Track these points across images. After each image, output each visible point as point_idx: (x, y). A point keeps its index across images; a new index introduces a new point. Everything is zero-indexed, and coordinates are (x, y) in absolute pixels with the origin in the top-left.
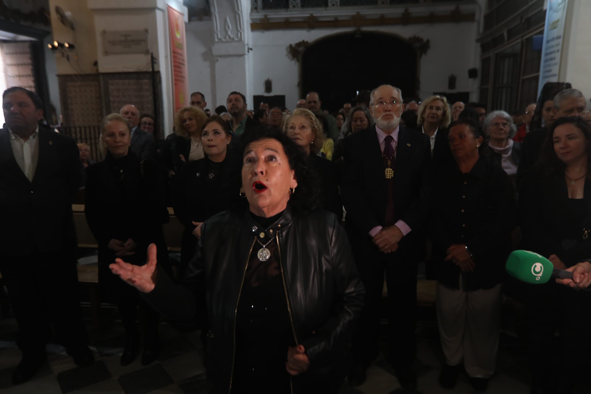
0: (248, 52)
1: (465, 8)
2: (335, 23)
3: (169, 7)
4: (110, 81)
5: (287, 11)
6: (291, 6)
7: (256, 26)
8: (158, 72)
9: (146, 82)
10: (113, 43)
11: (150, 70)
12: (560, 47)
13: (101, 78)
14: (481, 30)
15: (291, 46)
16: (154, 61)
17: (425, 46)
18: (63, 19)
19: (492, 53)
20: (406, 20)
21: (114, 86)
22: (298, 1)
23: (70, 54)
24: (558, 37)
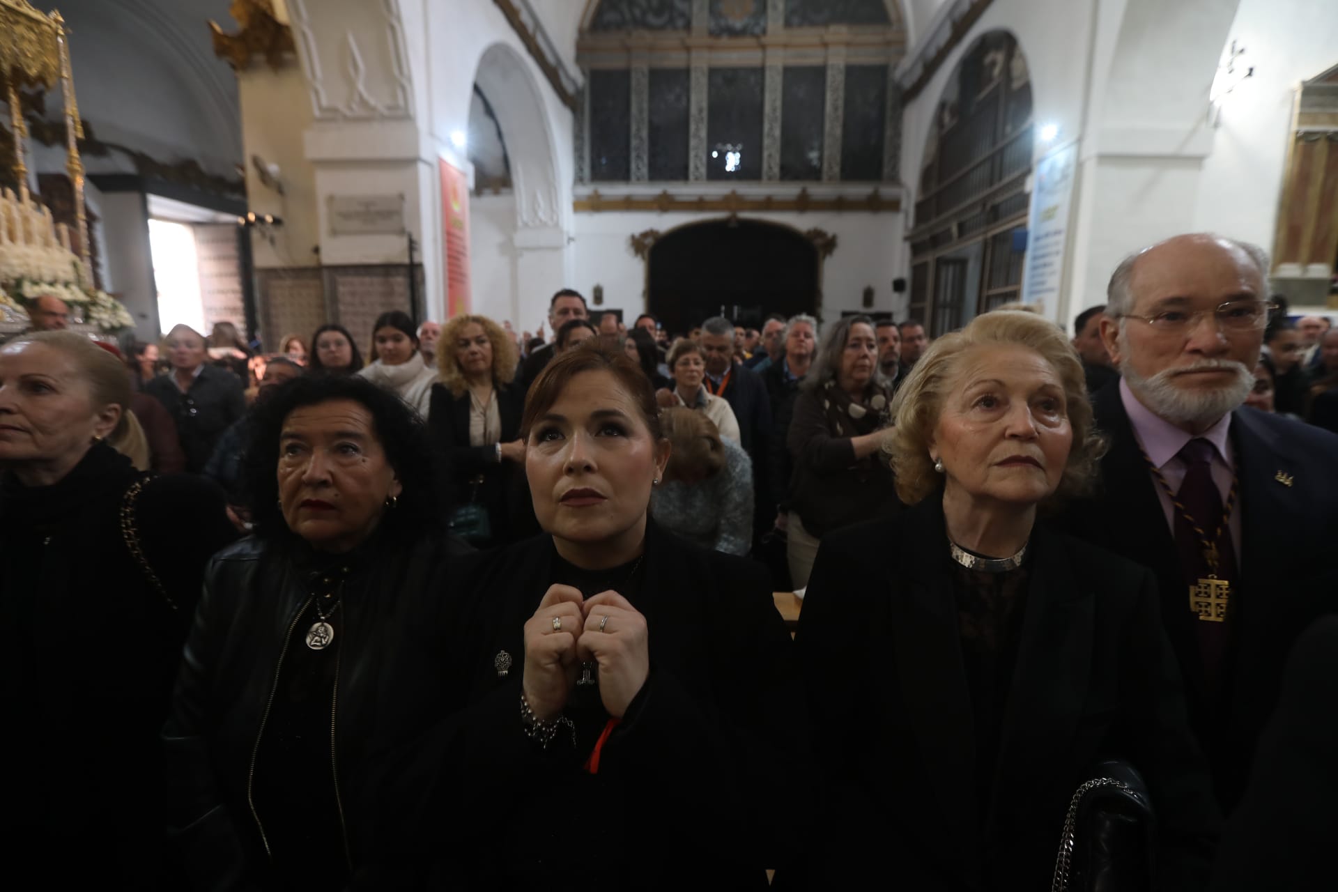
0: (568, 242)
1: (887, 191)
2: (699, 204)
3: (441, 161)
4: (339, 280)
5: (627, 185)
6: (633, 177)
8: (421, 265)
9: (400, 282)
10: (346, 216)
11: (407, 261)
13: (325, 274)
14: (911, 223)
15: (633, 237)
16: (413, 246)
17: (830, 244)
18: (264, 176)
19: (930, 258)
20: (803, 204)
21: (346, 286)
22: (645, 170)
23: (277, 233)
24: (1057, 232)
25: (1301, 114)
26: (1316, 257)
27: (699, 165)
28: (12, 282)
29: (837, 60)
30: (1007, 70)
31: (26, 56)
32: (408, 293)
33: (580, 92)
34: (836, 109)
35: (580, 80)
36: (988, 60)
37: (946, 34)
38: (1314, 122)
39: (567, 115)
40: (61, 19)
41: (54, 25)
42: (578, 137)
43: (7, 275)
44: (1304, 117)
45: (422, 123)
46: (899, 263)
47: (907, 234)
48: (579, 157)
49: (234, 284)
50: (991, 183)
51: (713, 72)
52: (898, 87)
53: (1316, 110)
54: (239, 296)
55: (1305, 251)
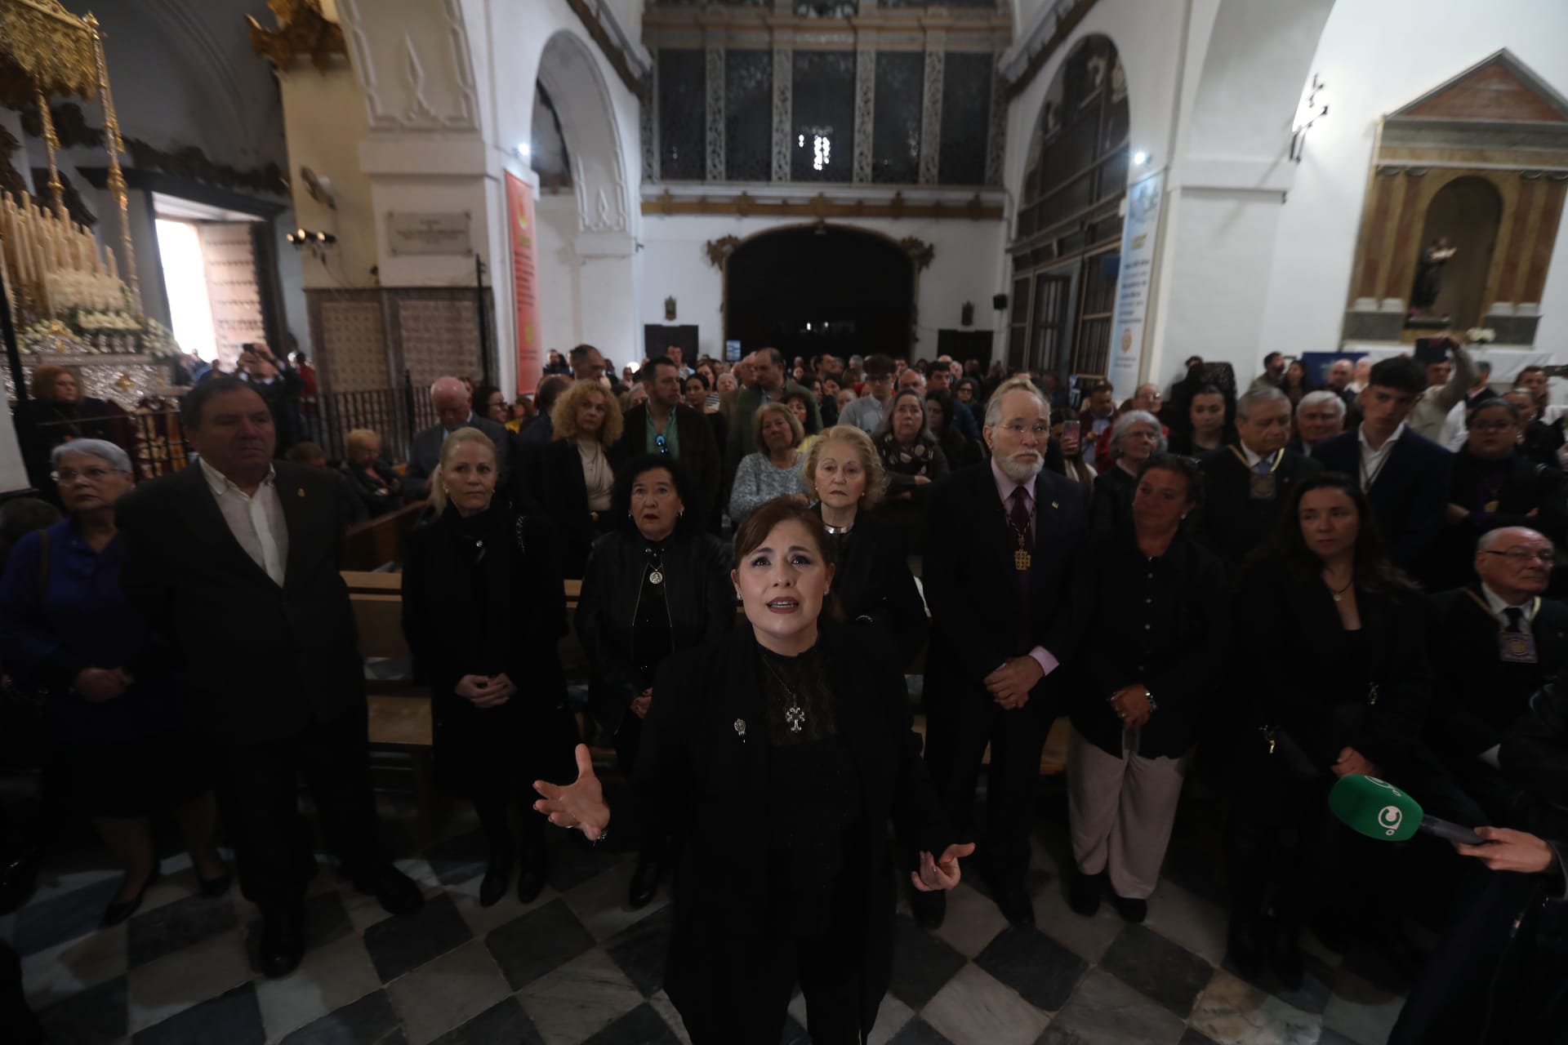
0: (637, 250)
1: (989, 197)
2: (783, 208)
3: (507, 174)
4: (401, 303)
5: (702, 184)
6: (709, 176)
7: (648, 208)
8: (489, 289)
9: (468, 306)
10: (408, 235)
11: (475, 284)
12: (1147, 278)
13: (385, 296)
14: (1013, 235)
15: (709, 243)
16: (481, 268)
17: (927, 255)
18: (315, 189)
19: (1031, 274)
20: (897, 210)
21: (408, 311)
22: (722, 168)
23: (328, 252)
24: (1144, 262)
25: (1382, 148)
26: (1391, 292)
27: (783, 162)
28: (66, 311)
29: (937, 46)
30: (1108, 80)
31: (66, 66)
32: (477, 319)
33: (647, 76)
34: (934, 103)
35: (647, 61)
36: (1091, 65)
37: (1050, 30)
38: (1394, 156)
39: (633, 102)
40: (95, 22)
41: (89, 29)
42: (645, 128)
43: (61, 304)
44: (1384, 150)
45: (487, 135)
46: (1001, 280)
47: (1010, 246)
48: (646, 152)
49: (251, 293)
50: (1091, 203)
51: (798, 55)
52: (1003, 80)
53: (1396, 144)
54: (258, 307)
55: (1381, 286)
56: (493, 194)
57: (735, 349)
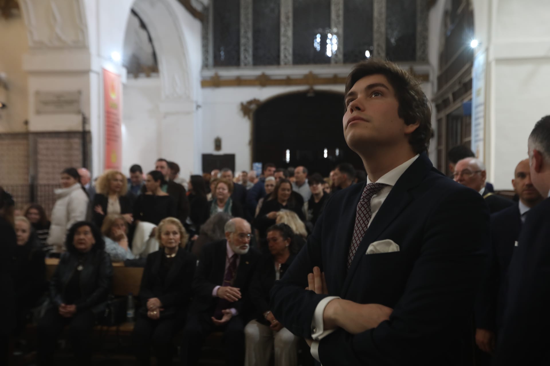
0: (197, 109)
1: (421, 68)
2: (288, 81)
3: (104, 71)
4: (39, 140)
5: (238, 69)
6: (242, 64)
7: (206, 83)
8: (89, 132)
9: (77, 142)
10: (46, 103)
11: (81, 129)
13: (31, 137)
15: (242, 104)
16: (85, 121)
21: (43, 145)
22: (250, 59)
24: (481, 104)
27: (287, 55)
32: (81, 148)
33: (206, 9)
39: (197, 24)
42: (205, 37)
45: (93, 50)
48: (205, 51)
56: (94, 81)
57: (258, 168)
